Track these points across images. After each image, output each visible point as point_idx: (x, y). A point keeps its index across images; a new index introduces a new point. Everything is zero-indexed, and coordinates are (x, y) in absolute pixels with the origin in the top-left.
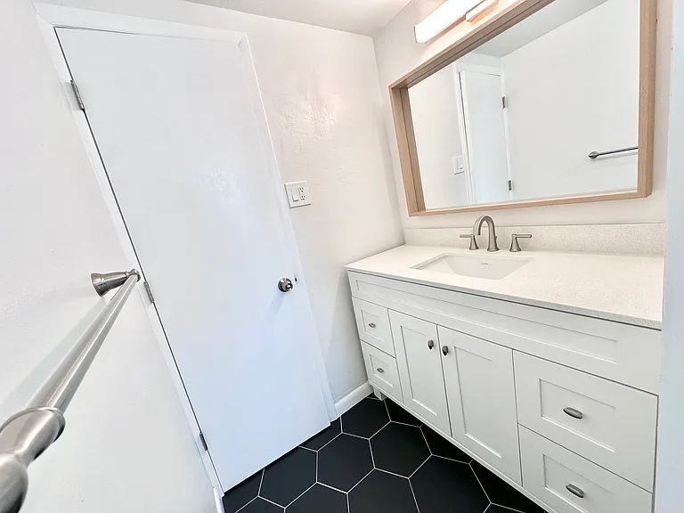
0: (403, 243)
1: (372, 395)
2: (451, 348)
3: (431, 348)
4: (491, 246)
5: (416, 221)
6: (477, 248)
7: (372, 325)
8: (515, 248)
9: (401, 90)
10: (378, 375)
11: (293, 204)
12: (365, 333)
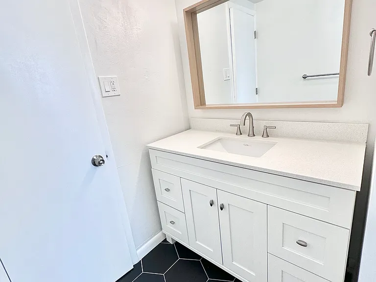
0: (189, 128)
1: (165, 240)
2: (226, 205)
3: (211, 205)
4: (250, 133)
5: (199, 113)
6: (241, 134)
7: (168, 190)
8: (265, 135)
9: (191, 14)
10: (170, 226)
11: (105, 94)
12: (161, 195)
